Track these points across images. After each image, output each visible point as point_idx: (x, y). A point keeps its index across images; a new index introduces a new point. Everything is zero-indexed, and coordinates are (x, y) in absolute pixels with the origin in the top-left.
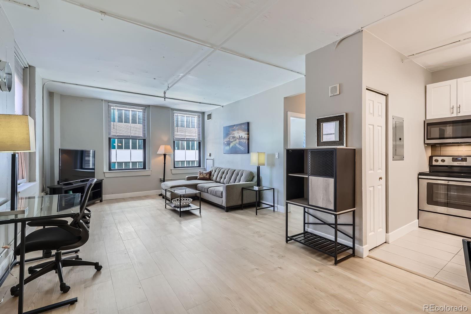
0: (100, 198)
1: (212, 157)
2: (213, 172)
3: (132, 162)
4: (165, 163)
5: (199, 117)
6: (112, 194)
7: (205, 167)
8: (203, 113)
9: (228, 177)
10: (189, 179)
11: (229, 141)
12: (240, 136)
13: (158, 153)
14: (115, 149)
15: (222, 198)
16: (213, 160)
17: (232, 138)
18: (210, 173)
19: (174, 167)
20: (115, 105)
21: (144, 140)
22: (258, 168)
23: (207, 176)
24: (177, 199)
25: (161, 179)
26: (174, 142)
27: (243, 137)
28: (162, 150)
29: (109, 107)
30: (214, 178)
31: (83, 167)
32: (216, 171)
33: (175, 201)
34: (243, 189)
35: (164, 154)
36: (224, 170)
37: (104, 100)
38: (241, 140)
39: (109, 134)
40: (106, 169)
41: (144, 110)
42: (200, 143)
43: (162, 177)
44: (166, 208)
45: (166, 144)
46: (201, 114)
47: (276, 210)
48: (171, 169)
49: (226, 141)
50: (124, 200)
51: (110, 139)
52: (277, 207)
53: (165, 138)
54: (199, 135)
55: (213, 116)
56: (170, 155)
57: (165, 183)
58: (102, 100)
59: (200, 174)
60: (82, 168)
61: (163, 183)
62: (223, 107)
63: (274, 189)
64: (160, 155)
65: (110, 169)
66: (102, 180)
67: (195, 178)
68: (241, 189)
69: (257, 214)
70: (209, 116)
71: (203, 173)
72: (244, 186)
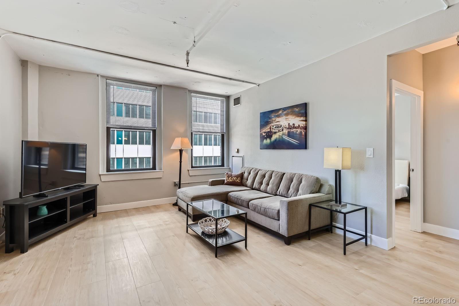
0: (93, 212)
1: (240, 154)
2: (246, 175)
3: (139, 158)
4: (181, 162)
5: (222, 102)
6: (111, 204)
7: (230, 166)
8: (228, 98)
9: (273, 184)
10: (214, 183)
11: (270, 132)
12: (291, 124)
13: (172, 148)
14: (122, 144)
15: (279, 220)
16: (243, 158)
17: (276, 128)
18: (242, 175)
19: (192, 167)
20: (115, 82)
21: (154, 132)
22: (338, 173)
23: (238, 180)
24: (205, 219)
25: (175, 182)
26: (192, 133)
27: (296, 125)
28: (177, 144)
29: (107, 85)
30: (249, 182)
31: (76, 166)
32: (250, 173)
33: (202, 222)
34: (311, 206)
35: (179, 150)
36: (264, 173)
37: (101, 76)
38: (292, 130)
39: (107, 123)
40: (102, 169)
41: (154, 91)
42: (223, 136)
43: (177, 180)
44: (187, 232)
45: (183, 136)
46: (224, 99)
47: (369, 243)
48: (189, 169)
49: (265, 133)
50: (126, 212)
51: (108, 129)
52: (371, 237)
53: (181, 129)
54: (222, 125)
55: (242, 100)
56: (187, 151)
57: (183, 189)
58: (98, 76)
59: (228, 177)
60: (74, 168)
61: (178, 190)
62: (258, 85)
63: (366, 208)
64: (175, 150)
65: (108, 170)
66: (96, 186)
67: (222, 183)
68: (308, 206)
69: (345, 254)
70: (237, 101)
71: (231, 175)
72: (312, 202)
